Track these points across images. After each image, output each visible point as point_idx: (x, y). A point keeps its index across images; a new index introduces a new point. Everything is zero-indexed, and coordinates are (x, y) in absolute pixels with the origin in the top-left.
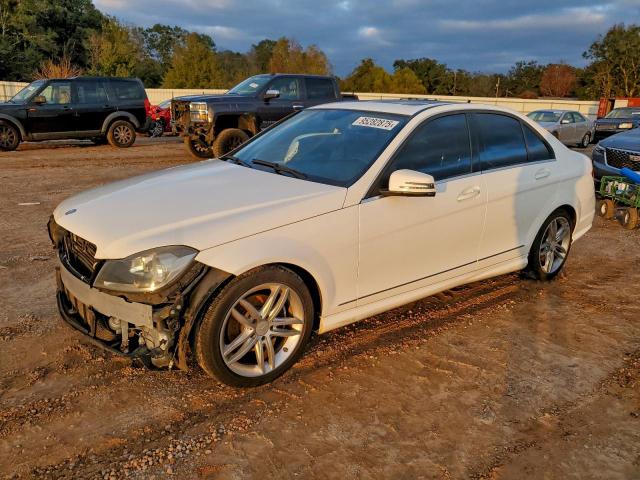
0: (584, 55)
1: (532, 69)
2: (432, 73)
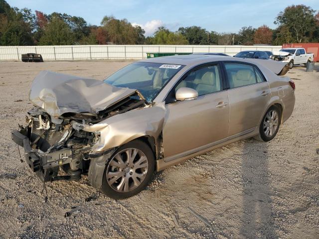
0: (275, 23)
1: (250, 30)
2: (198, 34)
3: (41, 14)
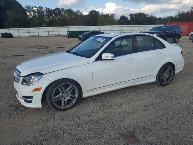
3: (49, 9)
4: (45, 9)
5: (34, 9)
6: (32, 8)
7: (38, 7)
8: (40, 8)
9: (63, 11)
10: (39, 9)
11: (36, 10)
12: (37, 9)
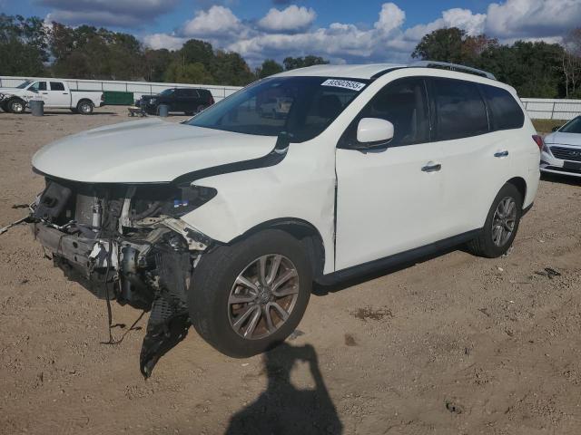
4: (51, 26)
5: (16, 22)
6: (11, 20)
7: (28, 20)
8: (34, 23)
9: (104, 36)
10: (30, 24)
11: (21, 26)
12: (26, 26)
